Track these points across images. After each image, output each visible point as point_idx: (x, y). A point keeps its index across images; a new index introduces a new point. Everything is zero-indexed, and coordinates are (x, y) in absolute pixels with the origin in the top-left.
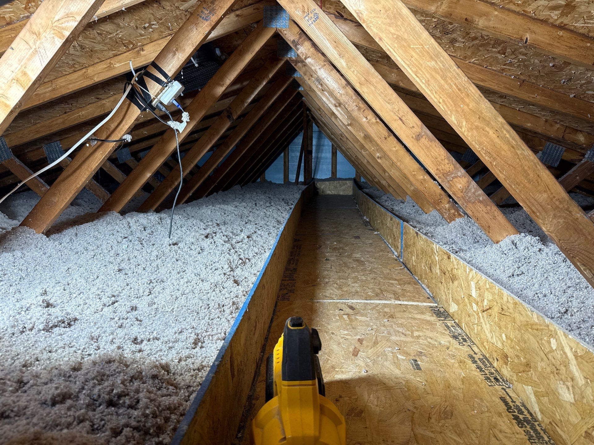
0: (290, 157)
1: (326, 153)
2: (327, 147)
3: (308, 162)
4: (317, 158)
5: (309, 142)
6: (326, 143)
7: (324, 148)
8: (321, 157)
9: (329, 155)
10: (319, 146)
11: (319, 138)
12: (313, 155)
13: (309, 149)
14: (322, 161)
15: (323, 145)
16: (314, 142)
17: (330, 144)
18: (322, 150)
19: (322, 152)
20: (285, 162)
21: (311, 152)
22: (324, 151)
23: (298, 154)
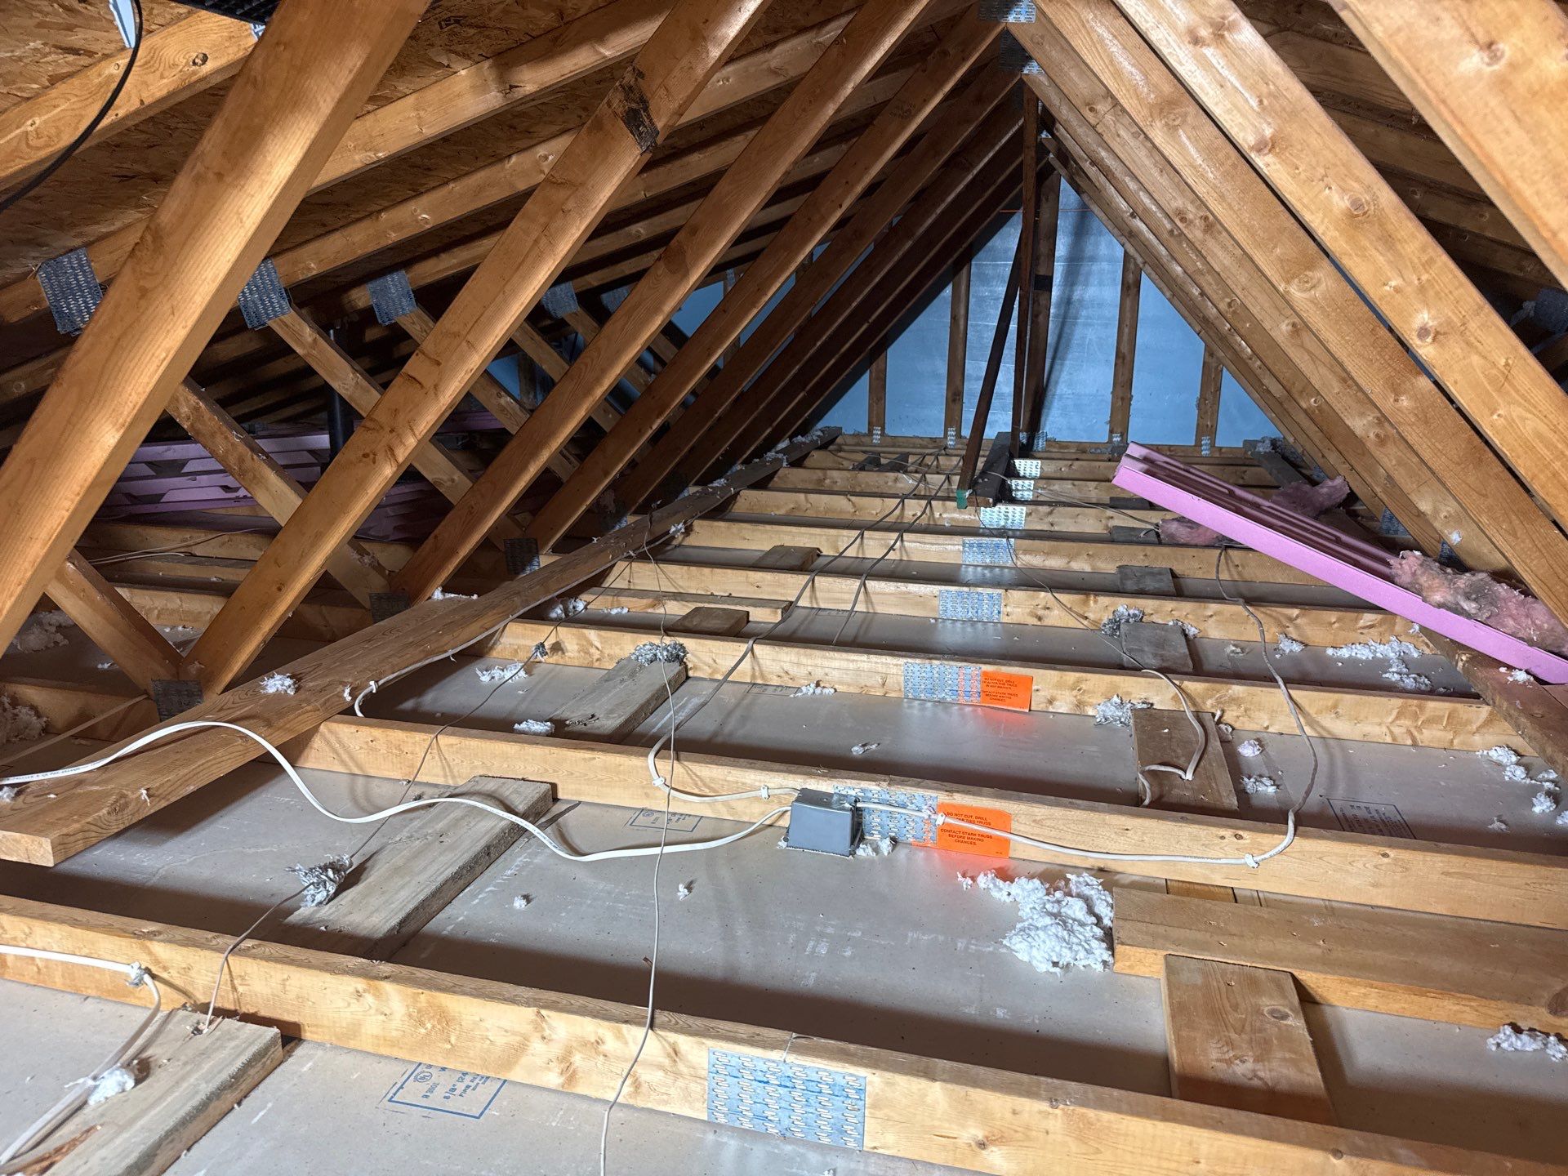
0: (972, 300)
1: (1101, 284)
2: (1105, 266)
3: (1036, 316)
4: (1067, 302)
5: (1043, 248)
6: (1103, 250)
7: (1095, 267)
8: (1081, 301)
9: (1111, 294)
10: (1076, 260)
11: (1080, 231)
12: (1056, 292)
13: (1042, 271)
14: (1084, 313)
15: (1093, 259)
16: (1062, 247)
17: (1119, 253)
18: (1089, 274)
19: (1086, 284)
20: (954, 318)
21: (1046, 283)
22: (1094, 280)
23: (1002, 290)
